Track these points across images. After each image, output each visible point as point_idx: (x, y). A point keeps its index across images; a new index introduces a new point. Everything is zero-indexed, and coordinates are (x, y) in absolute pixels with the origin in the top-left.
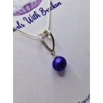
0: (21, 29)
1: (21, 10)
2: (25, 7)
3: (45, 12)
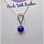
3: (27, 5)
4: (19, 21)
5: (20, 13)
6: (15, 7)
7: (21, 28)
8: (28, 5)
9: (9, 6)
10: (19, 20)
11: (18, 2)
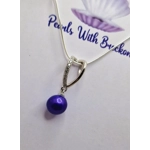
0: (65, 33)
1: (87, 17)
2: (94, 18)
5: (78, 59)
6: (71, 33)
9: (53, 21)
11: (86, 23)
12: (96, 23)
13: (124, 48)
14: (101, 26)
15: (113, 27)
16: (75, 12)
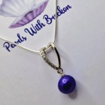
1: (22, 21)
2: (26, 16)
3: (51, 19)
4: (53, 66)
6: (25, 39)
7: (64, 81)
8: (53, 17)
9: (9, 46)
10: (50, 64)
11: (26, 24)
12: (30, 17)
13: (61, 8)
14: (35, 15)
15: (41, 7)
16: (13, 26)
